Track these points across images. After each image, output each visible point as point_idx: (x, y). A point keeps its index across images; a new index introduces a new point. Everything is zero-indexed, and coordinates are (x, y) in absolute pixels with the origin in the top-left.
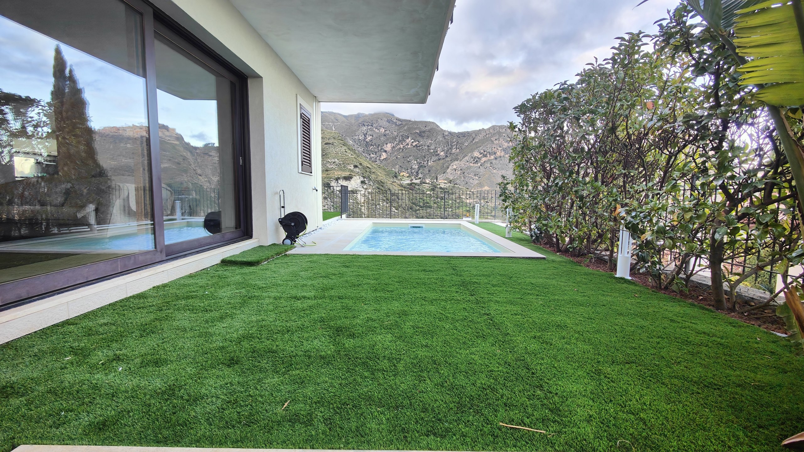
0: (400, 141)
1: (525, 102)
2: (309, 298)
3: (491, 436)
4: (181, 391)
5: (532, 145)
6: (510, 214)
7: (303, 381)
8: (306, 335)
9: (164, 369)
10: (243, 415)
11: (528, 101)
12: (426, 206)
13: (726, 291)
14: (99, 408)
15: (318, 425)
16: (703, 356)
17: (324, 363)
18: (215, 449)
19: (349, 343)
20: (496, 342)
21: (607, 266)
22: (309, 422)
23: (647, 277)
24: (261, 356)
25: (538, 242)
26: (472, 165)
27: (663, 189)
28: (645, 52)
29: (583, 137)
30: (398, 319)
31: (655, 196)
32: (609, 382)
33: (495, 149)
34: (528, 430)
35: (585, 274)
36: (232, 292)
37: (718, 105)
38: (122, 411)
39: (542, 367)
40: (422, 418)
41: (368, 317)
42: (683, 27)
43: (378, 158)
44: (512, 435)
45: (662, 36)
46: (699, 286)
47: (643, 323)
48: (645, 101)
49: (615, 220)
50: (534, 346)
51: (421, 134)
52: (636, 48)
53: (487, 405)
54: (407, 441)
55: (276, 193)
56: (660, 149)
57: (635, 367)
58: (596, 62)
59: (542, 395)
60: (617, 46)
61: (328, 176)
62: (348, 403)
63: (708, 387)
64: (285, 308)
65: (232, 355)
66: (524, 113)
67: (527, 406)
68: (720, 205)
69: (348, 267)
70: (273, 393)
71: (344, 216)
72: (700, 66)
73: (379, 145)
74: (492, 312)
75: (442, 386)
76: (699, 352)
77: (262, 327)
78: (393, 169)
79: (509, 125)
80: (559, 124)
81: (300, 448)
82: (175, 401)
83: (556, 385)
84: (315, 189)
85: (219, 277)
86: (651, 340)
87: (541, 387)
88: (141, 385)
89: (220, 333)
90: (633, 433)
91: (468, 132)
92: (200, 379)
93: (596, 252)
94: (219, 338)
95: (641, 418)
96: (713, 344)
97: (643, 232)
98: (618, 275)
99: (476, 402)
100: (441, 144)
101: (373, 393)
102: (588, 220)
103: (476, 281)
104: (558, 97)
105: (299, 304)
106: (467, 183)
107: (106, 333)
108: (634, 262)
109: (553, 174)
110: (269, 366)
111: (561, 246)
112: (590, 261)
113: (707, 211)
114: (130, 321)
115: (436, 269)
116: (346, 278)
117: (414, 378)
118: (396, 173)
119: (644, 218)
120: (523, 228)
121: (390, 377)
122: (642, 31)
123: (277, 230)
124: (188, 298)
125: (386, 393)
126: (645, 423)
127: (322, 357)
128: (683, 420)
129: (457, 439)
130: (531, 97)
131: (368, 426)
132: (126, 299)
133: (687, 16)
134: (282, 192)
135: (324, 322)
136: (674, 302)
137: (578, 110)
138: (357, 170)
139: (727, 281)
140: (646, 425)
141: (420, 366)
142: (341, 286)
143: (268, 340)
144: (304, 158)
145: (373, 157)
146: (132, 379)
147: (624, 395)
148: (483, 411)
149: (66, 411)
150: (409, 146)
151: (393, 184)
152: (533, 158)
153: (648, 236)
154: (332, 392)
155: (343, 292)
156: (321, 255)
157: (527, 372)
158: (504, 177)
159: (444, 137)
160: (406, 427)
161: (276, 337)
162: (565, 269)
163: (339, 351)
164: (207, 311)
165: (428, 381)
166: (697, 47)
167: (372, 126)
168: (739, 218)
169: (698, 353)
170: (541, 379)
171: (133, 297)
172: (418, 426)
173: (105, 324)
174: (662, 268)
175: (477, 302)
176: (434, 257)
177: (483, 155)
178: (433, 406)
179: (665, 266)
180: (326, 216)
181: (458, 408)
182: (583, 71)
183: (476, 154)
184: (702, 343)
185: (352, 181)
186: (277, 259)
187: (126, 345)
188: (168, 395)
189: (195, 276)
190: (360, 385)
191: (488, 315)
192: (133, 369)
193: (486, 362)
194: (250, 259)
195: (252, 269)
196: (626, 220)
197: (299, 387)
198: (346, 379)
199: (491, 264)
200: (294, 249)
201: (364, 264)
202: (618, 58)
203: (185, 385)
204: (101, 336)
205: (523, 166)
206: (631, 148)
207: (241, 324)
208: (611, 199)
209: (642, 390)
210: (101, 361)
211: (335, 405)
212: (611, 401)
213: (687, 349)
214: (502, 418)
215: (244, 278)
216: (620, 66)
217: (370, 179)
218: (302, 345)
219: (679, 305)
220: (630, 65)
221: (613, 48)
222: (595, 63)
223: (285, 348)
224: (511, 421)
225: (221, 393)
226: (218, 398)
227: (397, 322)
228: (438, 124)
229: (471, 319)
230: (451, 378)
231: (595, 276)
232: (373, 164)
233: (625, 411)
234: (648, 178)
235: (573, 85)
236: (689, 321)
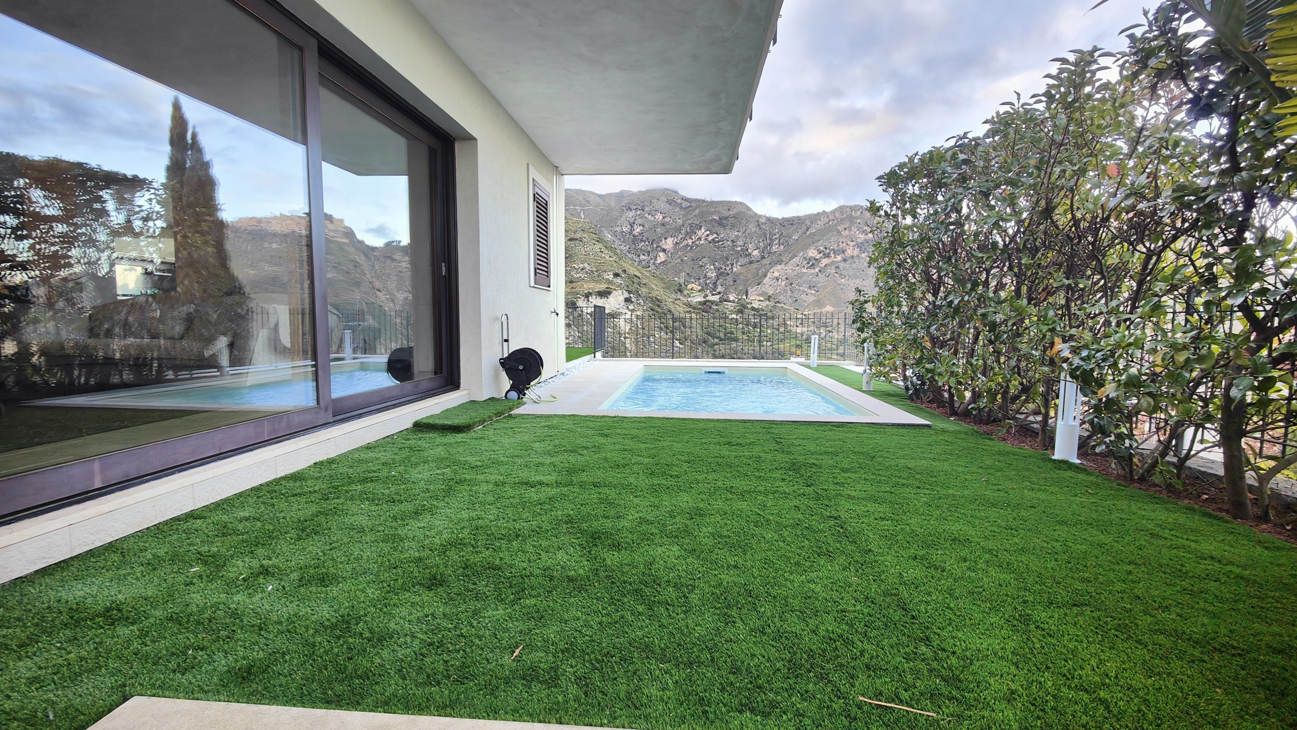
0: (687, 234)
1: (897, 168)
2: (547, 485)
3: (846, 717)
4: (360, 625)
5: (908, 238)
6: (871, 353)
7: (543, 617)
8: (544, 543)
9: (334, 591)
10: (452, 666)
11: (901, 166)
12: (730, 338)
13: (1251, 486)
14: (241, 646)
15: (567, 686)
16: (1210, 598)
17: (574, 588)
18: (413, 717)
19: (612, 558)
20: (850, 564)
21: (1038, 440)
22: (553, 680)
23: (1108, 459)
24: (478, 574)
25: (918, 398)
26: (805, 270)
27: (1136, 312)
28: (1105, 81)
29: (996, 225)
30: (688, 522)
31: (1122, 324)
32: (1044, 636)
33: (844, 244)
34: (907, 711)
35: (1000, 453)
36: (431, 473)
37: (1235, 168)
38: (274, 652)
39: (929, 607)
40: (732, 682)
41: (640, 518)
42: (1173, 39)
43: (652, 261)
44: (880, 718)
45: (1135, 54)
46: (1201, 478)
47: (1103, 538)
48: (1104, 162)
49: (1052, 362)
50: (915, 572)
51: (722, 222)
52: (1088, 75)
53: (836, 667)
54: (708, 718)
55: (497, 319)
56: (1131, 243)
57: (1089, 613)
58: (1019, 99)
59: (930, 654)
60: (1054, 72)
61: (573, 290)
62: (612, 653)
63: (1221, 652)
64: (511, 500)
65: (434, 570)
66: (895, 185)
67: (904, 672)
68: (1240, 339)
69: (606, 436)
70: (497, 633)
71: (599, 355)
72: (1203, 102)
73: (653, 240)
74: (843, 515)
75: (762, 632)
76: (1203, 590)
77: (477, 529)
78: (676, 279)
79: (869, 205)
80: (954, 204)
81: (540, 722)
82: (350, 640)
83: (953, 638)
84: (555, 312)
85: (411, 449)
86: (1117, 567)
87: (927, 640)
88: (301, 614)
89: (414, 537)
90: (1088, 723)
91: (799, 218)
92: (386, 607)
93: (1017, 416)
94: (413, 544)
95: (1100, 699)
96: (1228, 577)
97: (1101, 383)
98: (1057, 456)
99: (818, 661)
100: (754, 238)
101: (651, 639)
102: (1004, 363)
103: (815, 462)
104: (952, 160)
105: (533, 494)
106: (796, 301)
107: (247, 533)
108: (1086, 434)
109: (944, 286)
110: (489, 591)
111: (956, 405)
112: (1008, 432)
113: (1216, 349)
114: (282, 515)
115: (748, 441)
116: (604, 454)
117: (717, 617)
118: (681, 286)
119: (1104, 360)
120: (892, 375)
121: (678, 614)
122: (1099, 47)
123: (497, 376)
124: (365, 480)
125: (672, 640)
126: (1107, 708)
127: (570, 579)
128: (1176, 706)
129: (790, 720)
130: (906, 160)
131: (646, 691)
132: (274, 480)
133: (1179, 19)
134: (504, 318)
135: (572, 523)
136: (1157, 503)
137: (987, 181)
138: (618, 280)
139: (1252, 469)
140: (1110, 712)
141: (725, 599)
142: (598, 466)
143: (488, 549)
144: (538, 264)
145: (644, 260)
146: (288, 603)
147: (1070, 659)
148: (830, 675)
149: (195, 649)
150: (702, 242)
151: (676, 302)
152: (909, 260)
153: (1110, 390)
154: (587, 635)
155: (599, 475)
156: (564, 416)
157: (903, 616)
158: (860, 291)
159: (759, 225)
160: (706, 697)
161: (498, 544)
162: (964, 444)
163: (597, 570)
164: (394, 502)
165: (739, 624)
166: (1196, 70)
167: (643, 210)
168: (1276, 362)
169: (1202, 592)
170: (927, 628)
171: (285, 478)
172: (726, 696)
173: (247, 519)
174: (1135, 445)
175: (818, 497)
176: (745, 421)
177: (824, 254)
178: (749, 664)
179: (1140, 441)
180: (572, 354)
181: (789, 670)
182: (995, 116)
183: (812, 253)
184: (1208, 576)
185: (611, 298)
186: (498, 421)
187: (278, 551)
188: (340, 631)
189: (375, 447)
190: (631, 626)
191: (835, 518)
192: (289, 589)
193: (835, 595)
194: (456, 422)
195: (459, 437)
196: (1071, 364)
197: (536, 625)
198: (608, 615)
199: (841, 434)
200: (522, 407)
201: (632, 432)
202: (1057, 93)
203: (366, 615)
204: (241, 537)
205: (893, 273)
206: (1080, 241)
207: (446, 522)
208: (1045, 328)
209: (1102, 651)
210: (242, 574)
211: (592, 656)
212: (1048, 668)
213: (1181, 585)
214: (861, 688)
215: (448, 451)
216: (1060, 106)
217: (640, 295)
218: (539, 559)
219: (1167, 509)
220: (1077, 104)
221: (1048, 76)
222: (1016, 102)
223: (513, 562)
224: (879, 695)
225: (419, 631)
226: (413, 637)
227: (687, 526)
228: (750, 205)
229: (807, 525)
230: (776, 620)
231: (1016, 457)
232: (644, 271)
233: (1073, 686)
234: (1109, 292)
235: (979, 138)
236: (1185, 537)
